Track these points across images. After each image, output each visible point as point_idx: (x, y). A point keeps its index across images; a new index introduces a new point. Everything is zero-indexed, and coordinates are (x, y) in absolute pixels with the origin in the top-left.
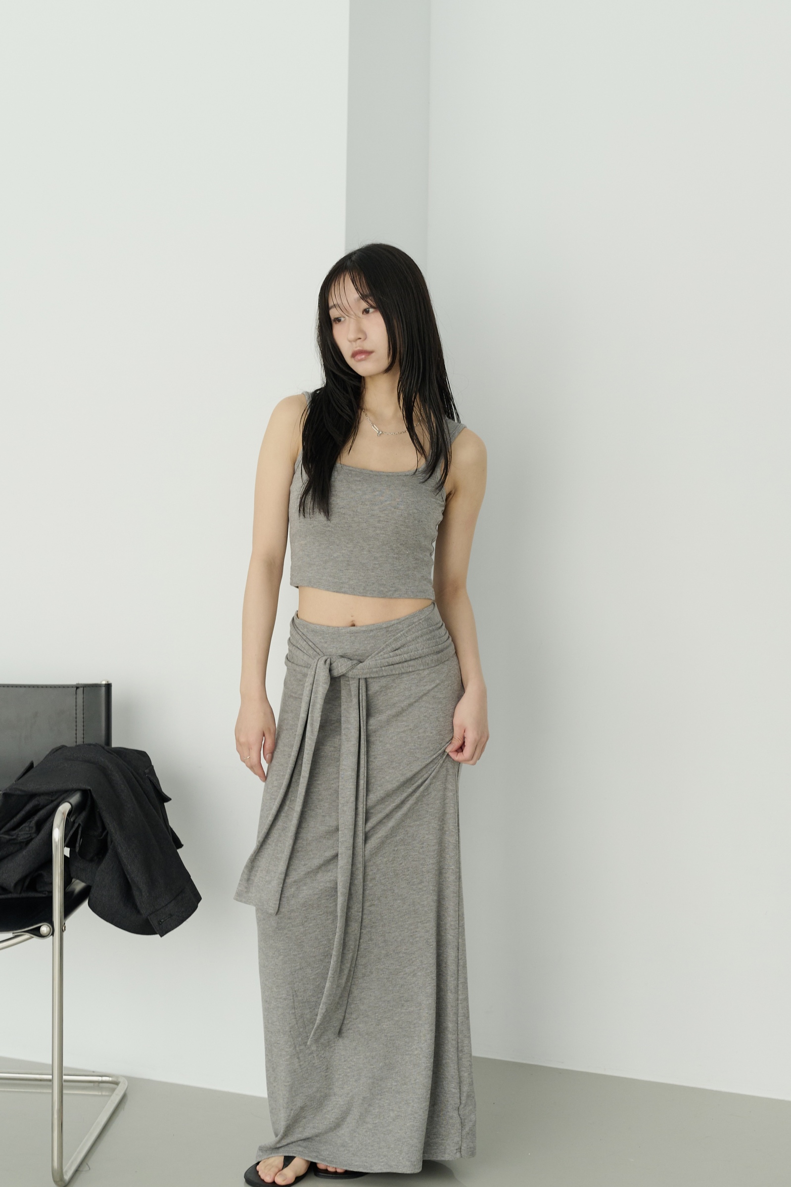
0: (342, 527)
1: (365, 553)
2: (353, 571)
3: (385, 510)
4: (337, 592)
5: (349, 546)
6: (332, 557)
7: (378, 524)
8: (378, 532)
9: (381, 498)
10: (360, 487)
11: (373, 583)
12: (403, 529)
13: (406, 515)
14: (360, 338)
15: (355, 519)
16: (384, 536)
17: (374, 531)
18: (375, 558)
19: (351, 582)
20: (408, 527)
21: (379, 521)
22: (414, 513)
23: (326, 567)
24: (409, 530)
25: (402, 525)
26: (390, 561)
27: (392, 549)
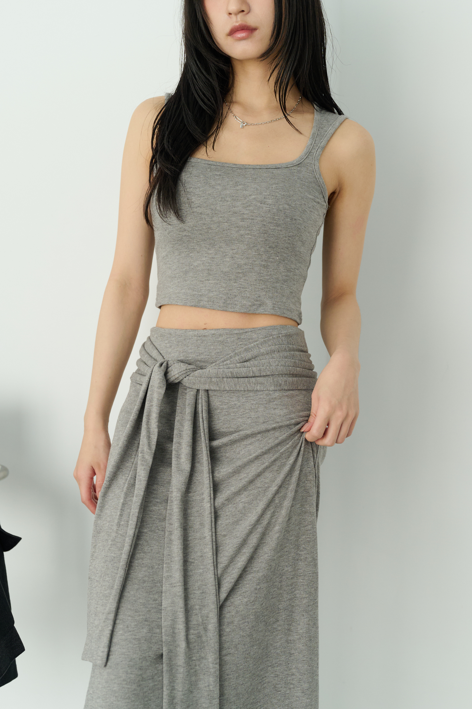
0: (201, 230)
8: (242, 232)
12: (272, 228)
14: (243, 11)
15: (214, 219)
16: (249, 236)
17: (237, 232)
20: (278, 225)
21: (243, 220)
22: (285, 209)
25: (271, 223)
26: (257, 269)
27: (259, 254)
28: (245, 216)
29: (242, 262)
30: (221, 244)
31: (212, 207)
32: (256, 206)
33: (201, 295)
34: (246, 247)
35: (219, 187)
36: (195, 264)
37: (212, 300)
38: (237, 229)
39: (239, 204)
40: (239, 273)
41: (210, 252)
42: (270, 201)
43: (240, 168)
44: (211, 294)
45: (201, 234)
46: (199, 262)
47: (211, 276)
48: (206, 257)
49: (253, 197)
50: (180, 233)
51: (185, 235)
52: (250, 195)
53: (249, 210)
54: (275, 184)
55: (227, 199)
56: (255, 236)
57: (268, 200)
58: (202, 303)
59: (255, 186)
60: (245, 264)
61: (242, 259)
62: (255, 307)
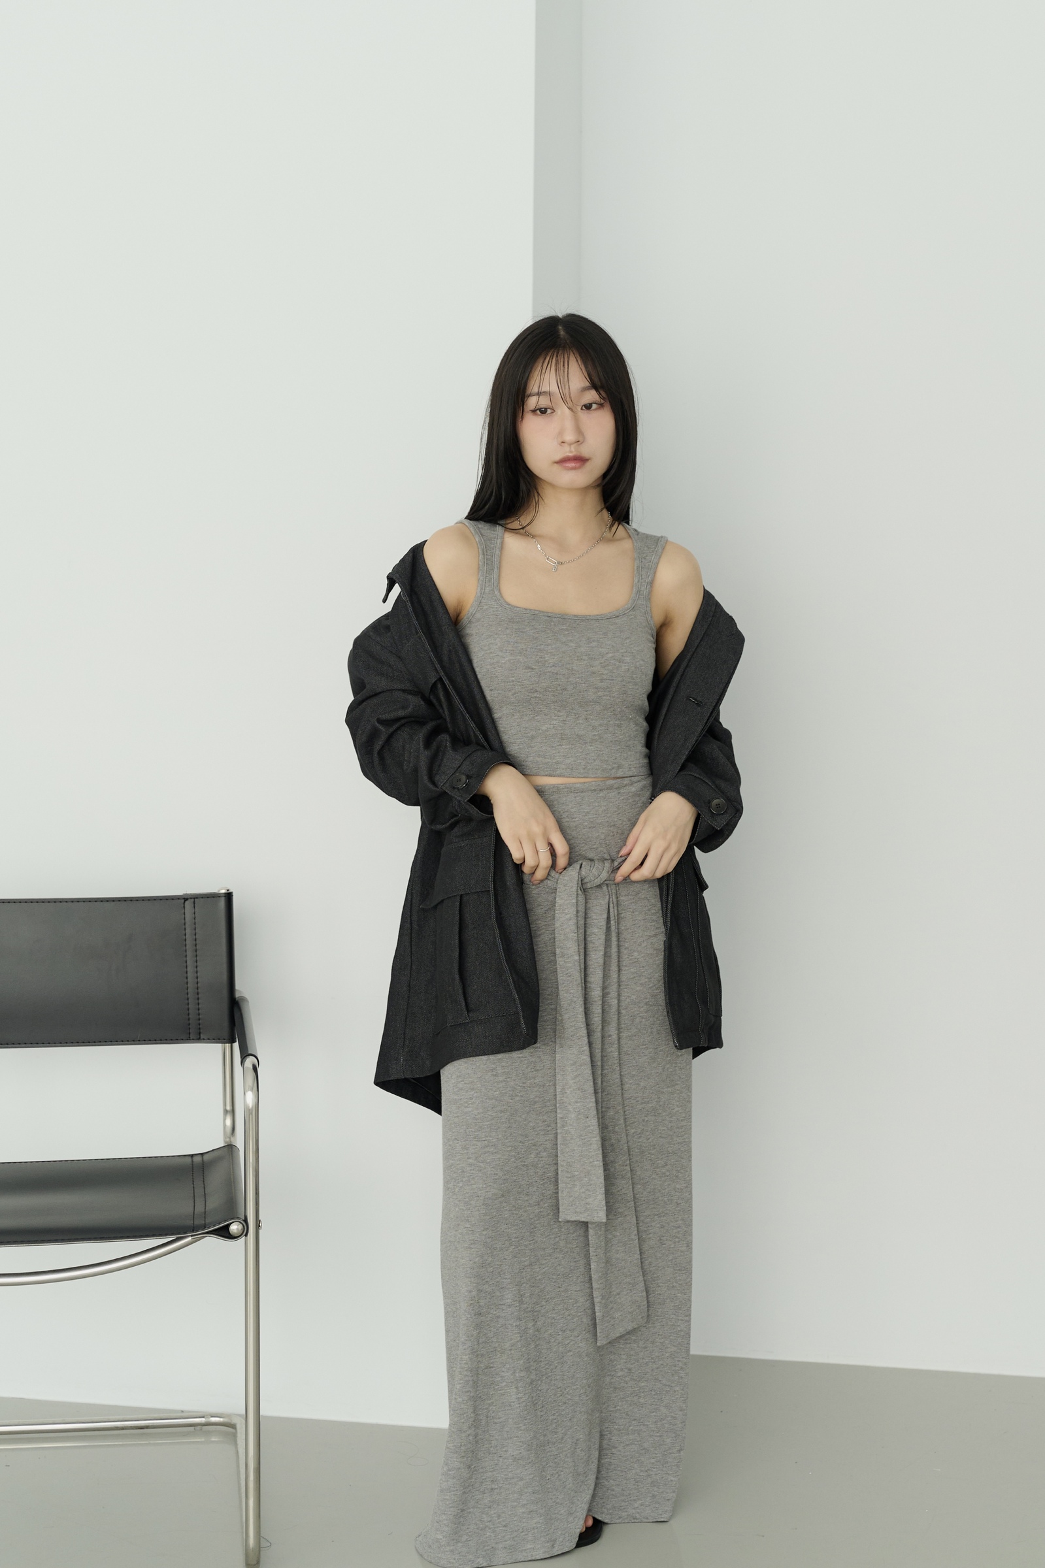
1: (581, 721)
2: (568, 747)
3: (607, 665)
4: (550, 776)
6: (540, 731)
7: (601, 684)
8: (600, 694)
10: (570, 638)
11: (594, 760)
12: (631, 687)
13: (633, 668)
14: (578, 441)
16: (607, 698)
18: (594, 728)
20: (636, 684)
21: (601, 680)
23: (533, 744)
24: (637, 687)
25: (629, 682)
26: (611, 729)
27: (615, 714)
29: (597, 723)
30: (573, 706)
33: (556, 763)
34: (602, 708)
37: (571, 767)
38: (595, 690)
40: (595, 735)
44: (568, 761)
45: (553, 695)
47: (564, 741)
56: (613, 696)
58: (558, 772)
60: (600, 725)
61: (596, 720)
62: (614, 770)
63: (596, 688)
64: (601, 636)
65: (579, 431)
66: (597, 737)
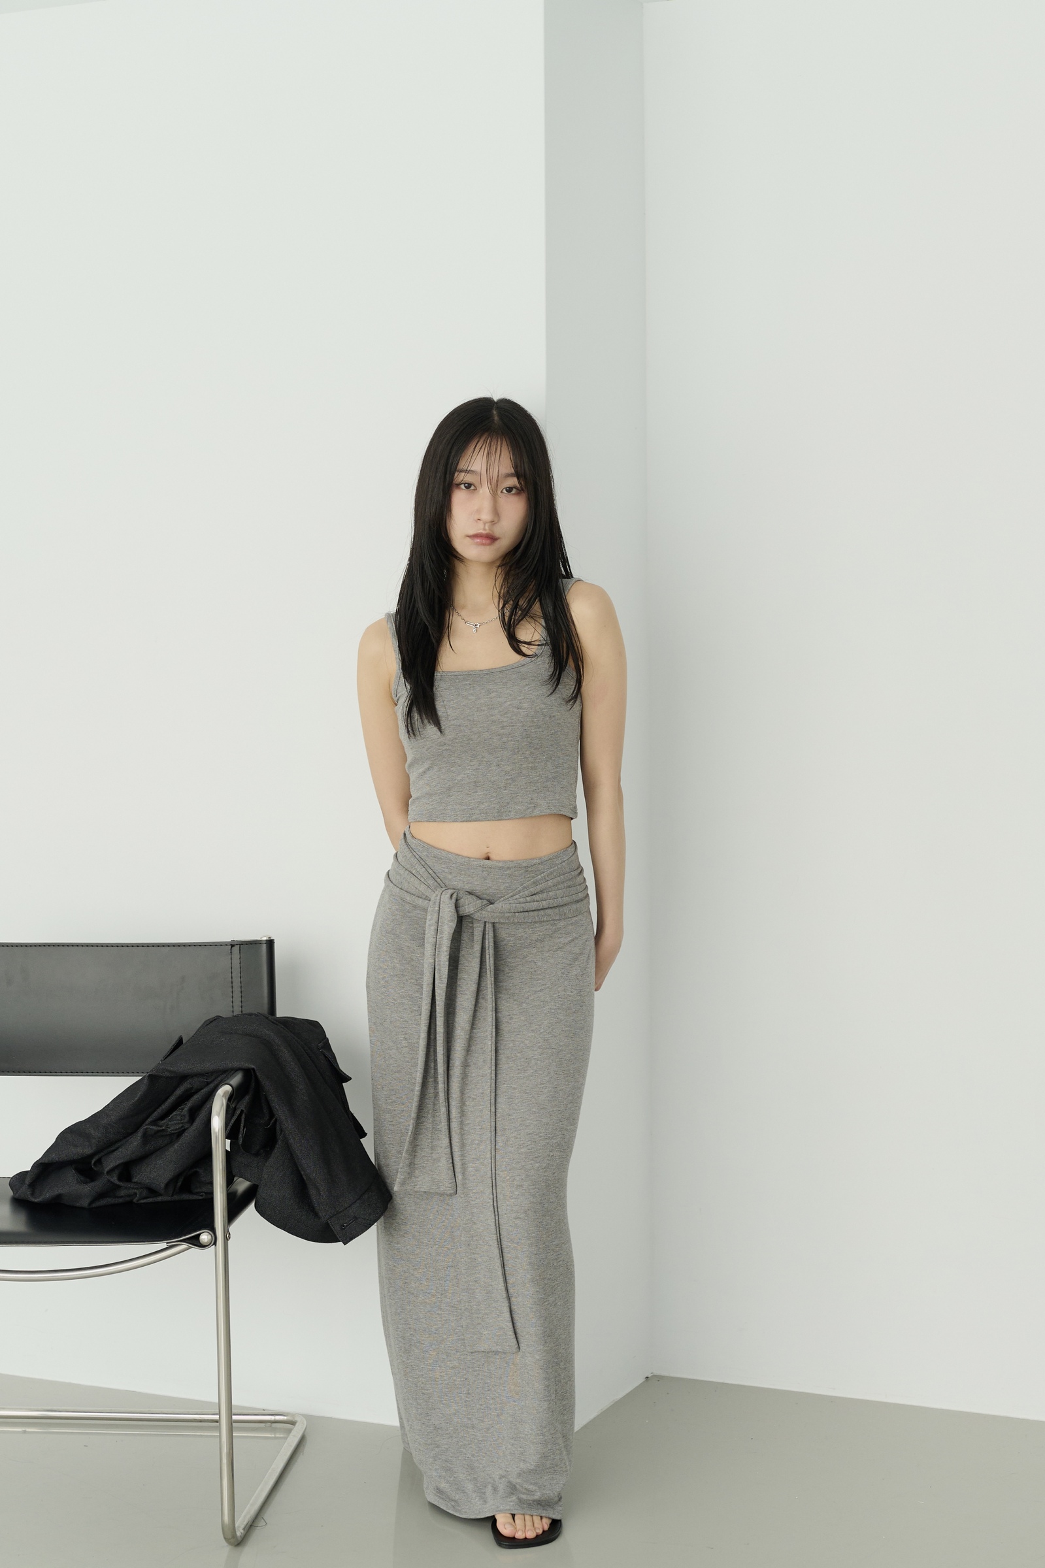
0: (461, 742)
2: (483, 793)
3: (507, 713)
5: (474, 763)
7: (503, 731)
8: (505, 739)
9: (499, 699)
10: (471, 692)
11: (508, 803)
14: (493, 522)
15: (473, 730)
16: (512, 742)
17: (499, 740)
18: (507, 773)
19: (482, 806)
21: (503, 728)
22: (542, 710)
25: (532, 727)
26: (524, 772)
27: (525, 758)
28: (505, 724)
29: (509, 768)
30: (483, 754)
31: (469, 718)
32: (513, 712)
33: (471, 808)
34: (510, 753)
35: (472, 697)
36: (459, 778)
37: (485, 812)
38: (498, 737)
39: (496, 711)
40: (507, 779)
41: (472, 763)
42: (526, 705)
43: (487, 674)
46: (463, 776)
47: (479, 788)
48: (469, 769)
49: (509, 703)
50: (440, 748)
51: (446, 750)
52: (506, 702)
53: (507, 717)
54: (527, 685)
55: (483, 709)
56: (518, 741)
57: (524, 705)
58: (475, 816)
59: (508, 691)
60: (512, 769)
61: (508, 765)
62: (530, 810)
63: (499, 735)
64: (501, 687)
65: (496, 512)
66: (510, 781)
